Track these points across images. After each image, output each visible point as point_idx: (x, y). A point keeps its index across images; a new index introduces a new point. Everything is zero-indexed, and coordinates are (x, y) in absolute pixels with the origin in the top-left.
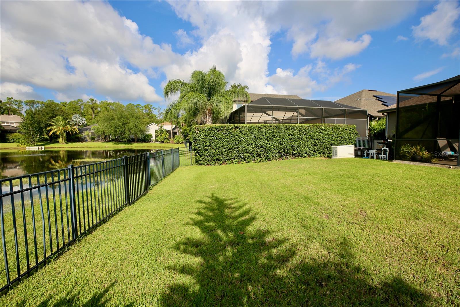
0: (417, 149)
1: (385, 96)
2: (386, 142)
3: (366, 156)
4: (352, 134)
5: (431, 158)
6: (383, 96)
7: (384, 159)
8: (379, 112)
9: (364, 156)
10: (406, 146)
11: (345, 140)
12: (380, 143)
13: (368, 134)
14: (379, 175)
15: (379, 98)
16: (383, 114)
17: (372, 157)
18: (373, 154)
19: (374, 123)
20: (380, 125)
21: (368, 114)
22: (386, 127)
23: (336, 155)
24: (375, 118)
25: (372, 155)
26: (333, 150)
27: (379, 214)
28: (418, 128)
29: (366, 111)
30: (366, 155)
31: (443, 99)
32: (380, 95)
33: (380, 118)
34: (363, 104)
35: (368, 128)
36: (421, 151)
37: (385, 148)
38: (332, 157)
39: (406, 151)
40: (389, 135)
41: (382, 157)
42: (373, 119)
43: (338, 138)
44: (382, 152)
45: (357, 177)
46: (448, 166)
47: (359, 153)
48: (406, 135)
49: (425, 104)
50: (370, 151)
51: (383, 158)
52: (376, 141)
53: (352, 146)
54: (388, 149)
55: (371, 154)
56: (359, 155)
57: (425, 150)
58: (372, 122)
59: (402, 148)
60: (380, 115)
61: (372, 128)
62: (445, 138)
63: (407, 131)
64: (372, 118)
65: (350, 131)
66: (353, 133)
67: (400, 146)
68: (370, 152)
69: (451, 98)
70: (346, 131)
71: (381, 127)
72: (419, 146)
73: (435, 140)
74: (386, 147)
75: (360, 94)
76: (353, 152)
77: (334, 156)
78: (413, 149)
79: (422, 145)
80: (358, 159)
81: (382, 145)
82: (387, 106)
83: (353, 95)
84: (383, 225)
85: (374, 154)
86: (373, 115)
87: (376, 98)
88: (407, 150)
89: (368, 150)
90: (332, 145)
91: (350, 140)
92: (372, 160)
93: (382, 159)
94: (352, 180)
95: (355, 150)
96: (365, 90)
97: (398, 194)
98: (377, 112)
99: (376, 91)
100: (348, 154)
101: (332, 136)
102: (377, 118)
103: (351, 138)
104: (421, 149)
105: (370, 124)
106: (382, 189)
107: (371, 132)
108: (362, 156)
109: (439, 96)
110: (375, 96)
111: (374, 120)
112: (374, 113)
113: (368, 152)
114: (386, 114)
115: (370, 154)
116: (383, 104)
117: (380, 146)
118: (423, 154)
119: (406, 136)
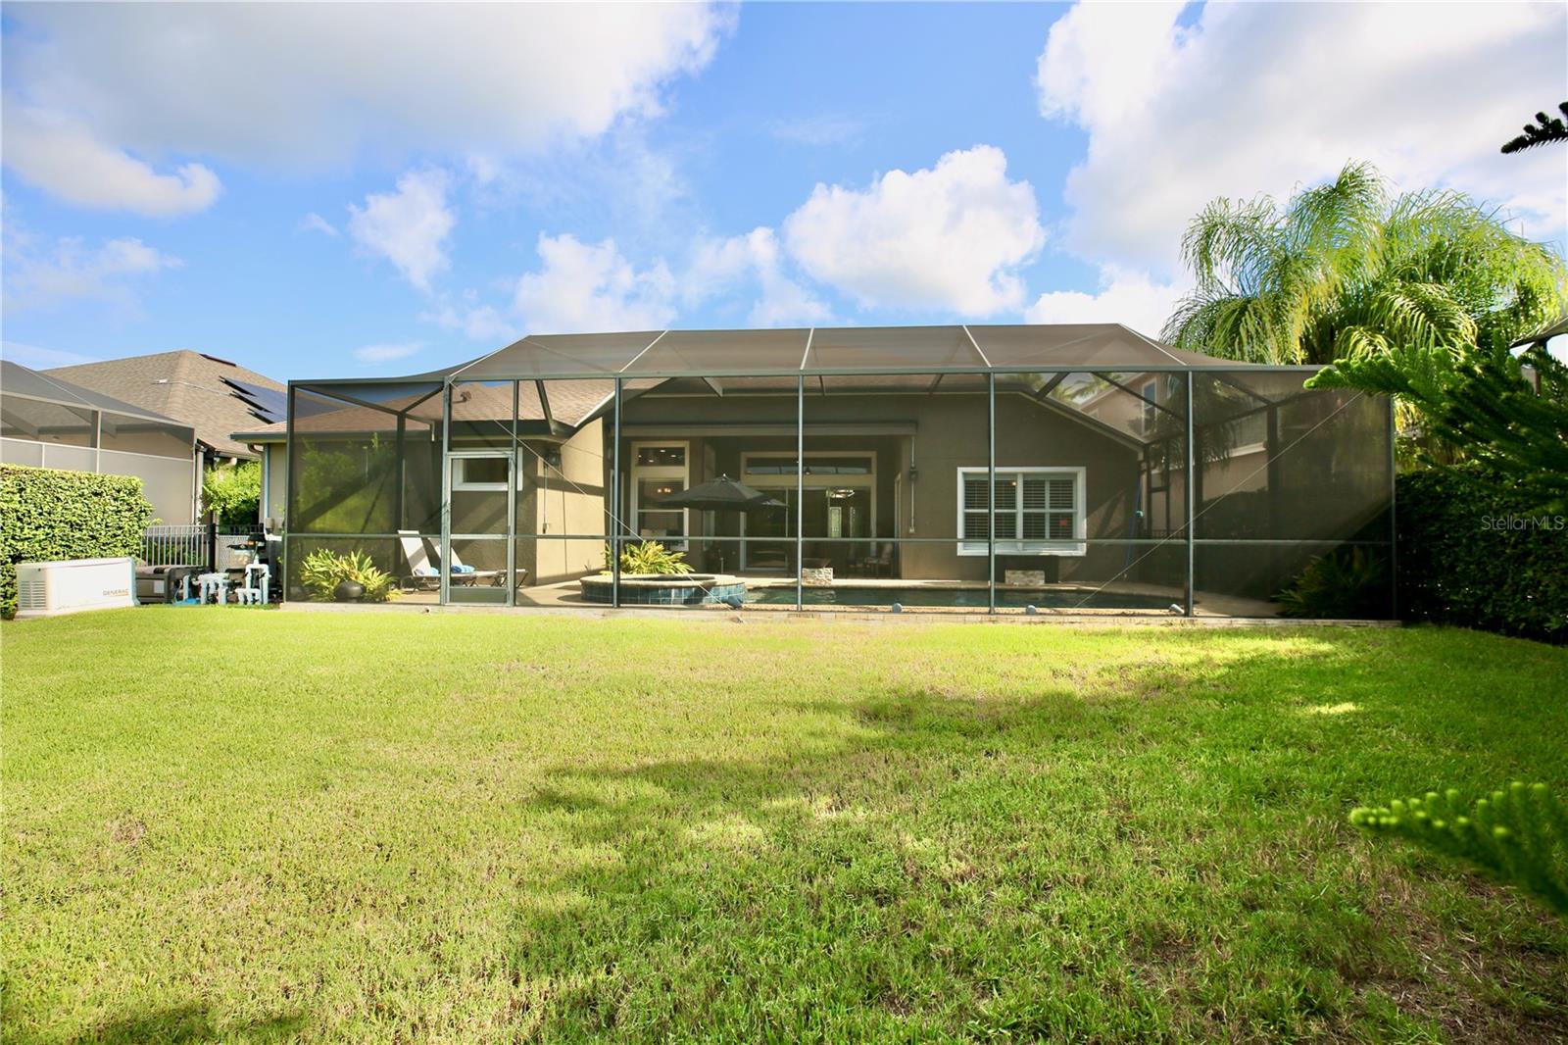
0: (350, 564)
1: (264, 389)
2: (260, 544)
3: (186, 596)
4: (128, 514)
5: (387, 588)
6: (256, 387)
7: (254, 601)
8: (235, 437)
9: (180, 598)
10: (320, 555)
11: (93, 537)
12: (238, 548)
13: (199, 515)
14: (222, 665)
15: (241, 392)
16: (251, 447)
17: (213, 600)
18: (212, 586)
19: (222, 477)
20: (243, 485)
21: (199, 441)
22: (262, 493)
23: (42, 603)
24: (226, 459)
25: (211, 591)
26: (25, 584)
27: (195, 813)
28: (353, 502)
29: (191, 431)
30: (185, 591)
31: (411, 426)
32: (248, 382)
33: (242, 462)
34: (181, 401)
35: (200, 492)
36: (360, 569)
37: (256, 565)
38: (18, 613)
39: (318, 572)
40: (273, 520)
41: (245, 597)
42: (217, 460)
43: (51, 527)
44: (248, 579)
45: (131, 686)
46: (423, 608)
47: (159, 587)
48: (318, 521)
49: (370, 435)
50: (201, 577)
51: (250, 599)
52: (223, 542)
53: (129, 558)
54: (265, 568)
55: (208, 588)
56: (159, 596)
57: (371, 566)
58: (213, 470)
59: (307, 562)
60: (242, 448)
61: (215, 492)
62: (417, 532)
63: (321, 508)
64: (212, 458)
65: (116, 500)
66: (131, 510)
67: (303, 557)
68: (205, 579)
69: (428, 428)
70: (96, 499)
71: (248, 492)
72: (355, 556)
73: (396, 536)
74: (261, 561)
75: (170, 362)
76: (127, 583)
77: (27, 606)
78: (341, 565)
79: (363, 552)
80: (151, 609)
81: (246, 553)
82: (270, 422)
83: (138, 361)
84: (207, 850)
85: (217, 586)
86: (218, 447)
87: (231, 390)
88: (322, 569)
89: (195, 573)
90: (17, 558)
91: (115, 536)
92: (211, 607)
93: (246, 602)
94: (103, 701)
95: (140, 577)
96: (193, 353)
97: (280, 720)
98: (229, 439)
99: (234, 365)
100: (106, 593)
101: (19, 519)
102: (234, 461)
103: (120, 528)
104: (361, 563)
105: (205, 479)
106: (228, 712)
107: (211, 508)
108: (170, 597)
109: (402, 416)
110: (227, 382)
111: (220, 463)
112: (222, 444)
113: (195, 583)
114: (261, 448)
115: (204, 586)
116: (257, 415)
117: (238, 556)
118: (366, 578)
119: (318, 524)
